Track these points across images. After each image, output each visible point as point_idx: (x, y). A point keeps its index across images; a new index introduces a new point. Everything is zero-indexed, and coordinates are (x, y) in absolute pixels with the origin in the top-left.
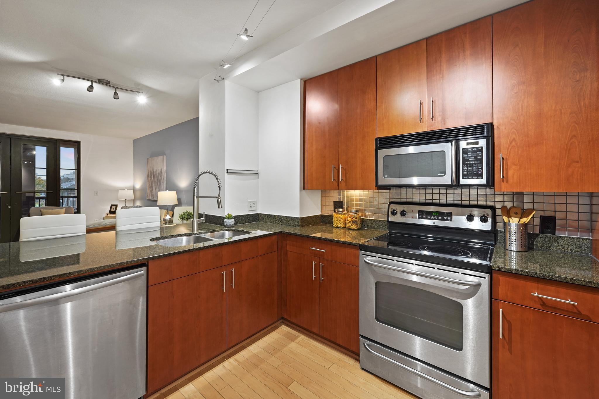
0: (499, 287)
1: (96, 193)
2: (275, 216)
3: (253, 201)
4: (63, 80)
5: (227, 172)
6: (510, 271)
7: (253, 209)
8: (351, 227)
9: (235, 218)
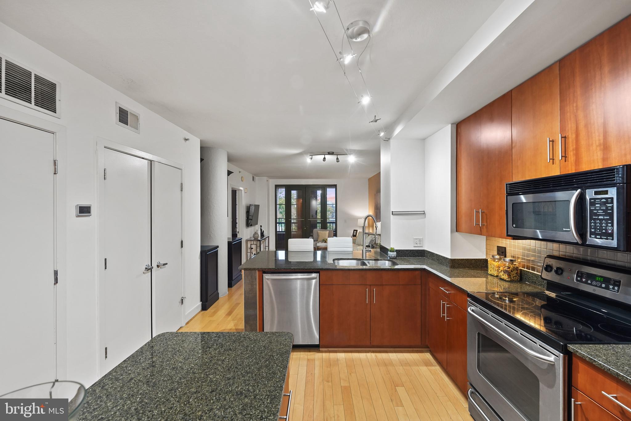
0: (578, 374)
1: (345, 221)
2: (434, 254)
3: (419, 238)
4: (312, 158)
5: (392, 214)
6: (584, 358)
7: (418, 245)
8: (502, 277)
9: (398, 251)
